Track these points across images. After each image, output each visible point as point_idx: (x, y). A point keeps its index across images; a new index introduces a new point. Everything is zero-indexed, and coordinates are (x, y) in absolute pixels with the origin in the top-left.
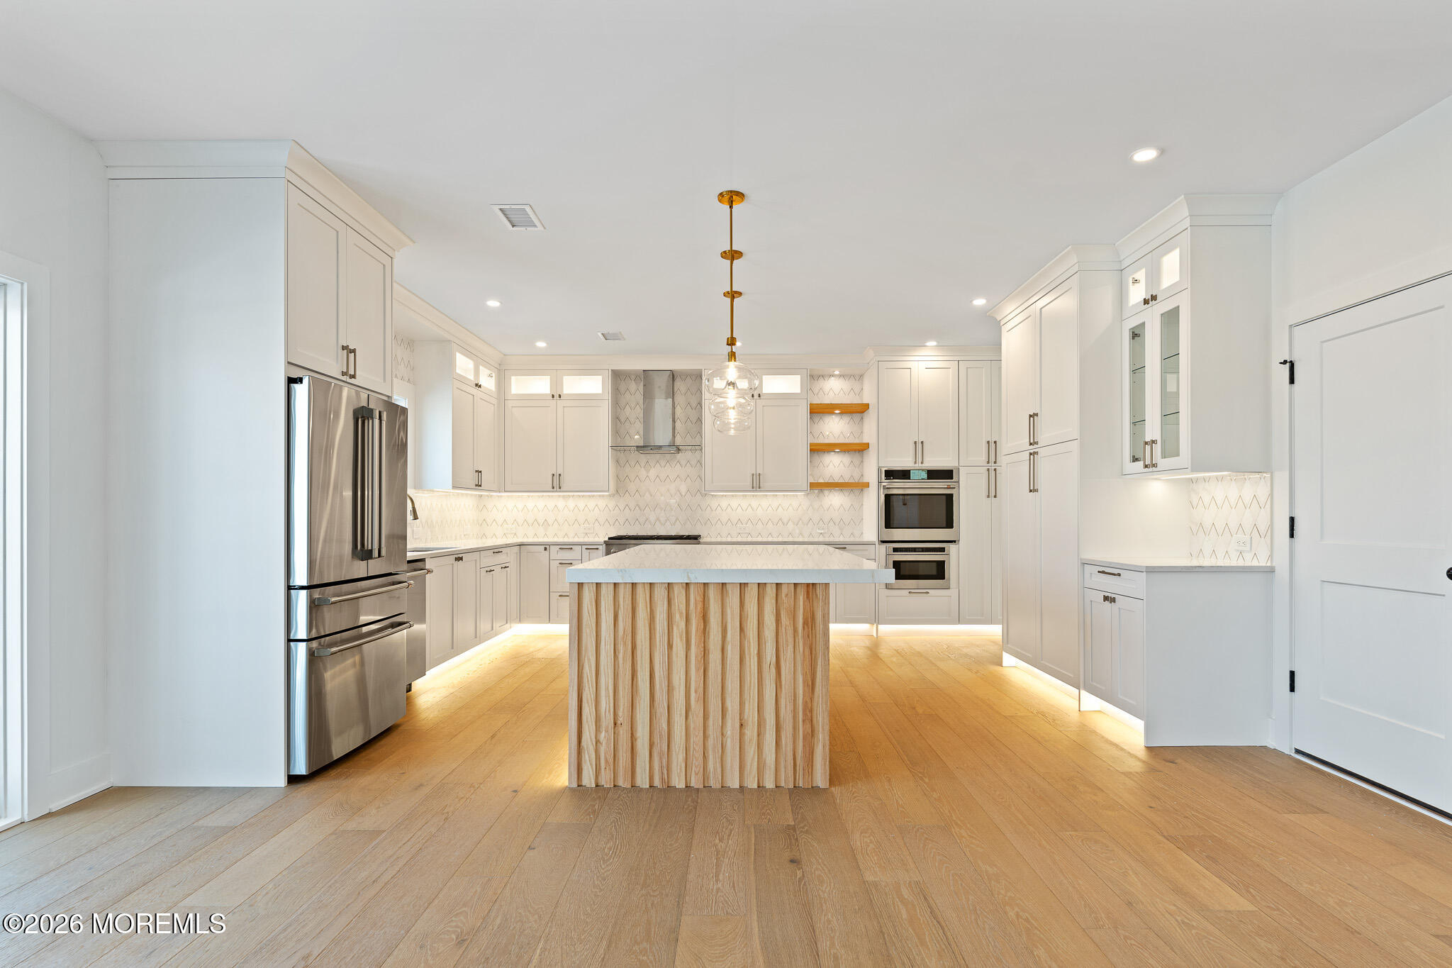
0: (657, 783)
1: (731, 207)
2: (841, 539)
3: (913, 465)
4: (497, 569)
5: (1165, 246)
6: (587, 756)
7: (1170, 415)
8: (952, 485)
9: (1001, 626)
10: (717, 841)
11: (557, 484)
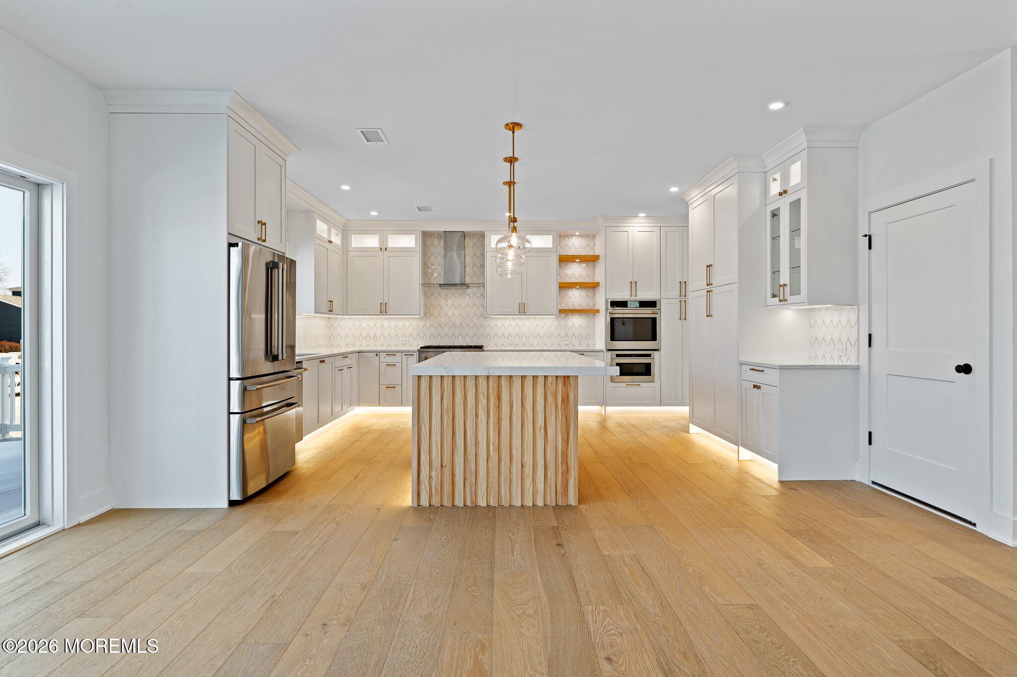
0: (468, 503)
1: (513, 133)
2: (580, 348)
3: (630, 298)
4: (345, 368)
5: (792, 159)
6: (423, 486)
7: (795, 268)
8: (656, 311)
9: (688, 407)
10: (510, 535)
11: (384, 310)
